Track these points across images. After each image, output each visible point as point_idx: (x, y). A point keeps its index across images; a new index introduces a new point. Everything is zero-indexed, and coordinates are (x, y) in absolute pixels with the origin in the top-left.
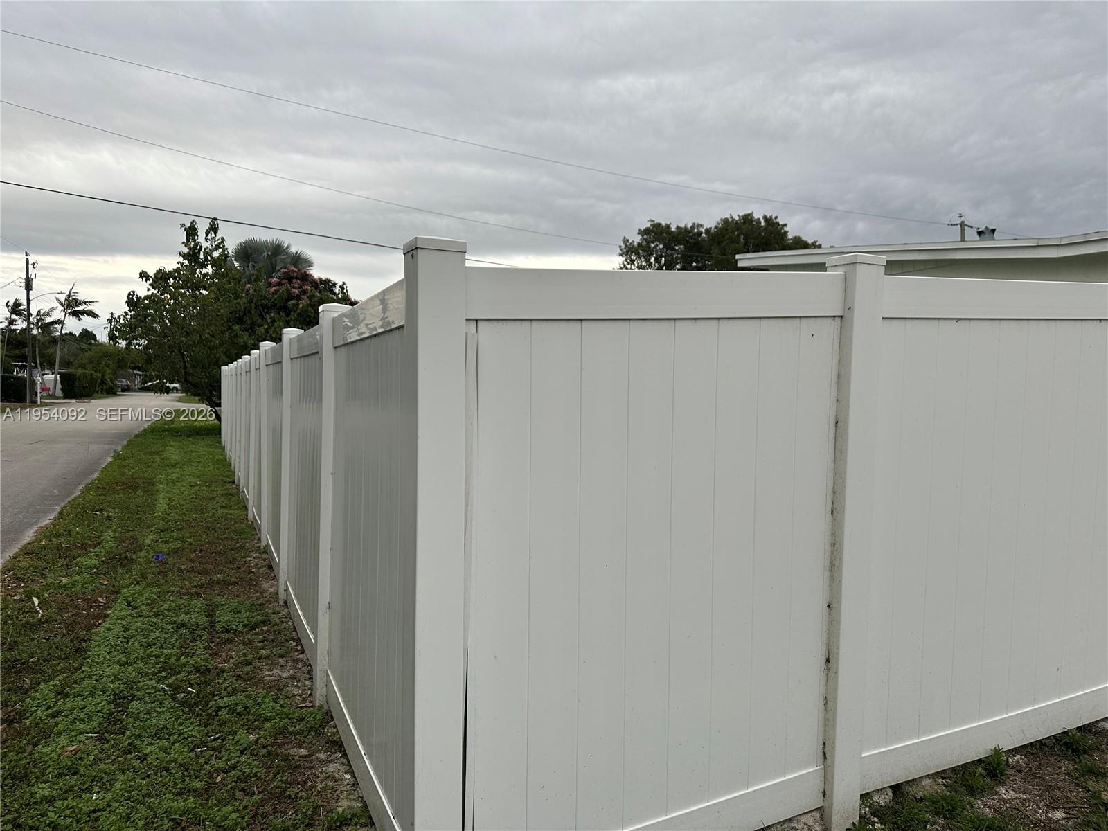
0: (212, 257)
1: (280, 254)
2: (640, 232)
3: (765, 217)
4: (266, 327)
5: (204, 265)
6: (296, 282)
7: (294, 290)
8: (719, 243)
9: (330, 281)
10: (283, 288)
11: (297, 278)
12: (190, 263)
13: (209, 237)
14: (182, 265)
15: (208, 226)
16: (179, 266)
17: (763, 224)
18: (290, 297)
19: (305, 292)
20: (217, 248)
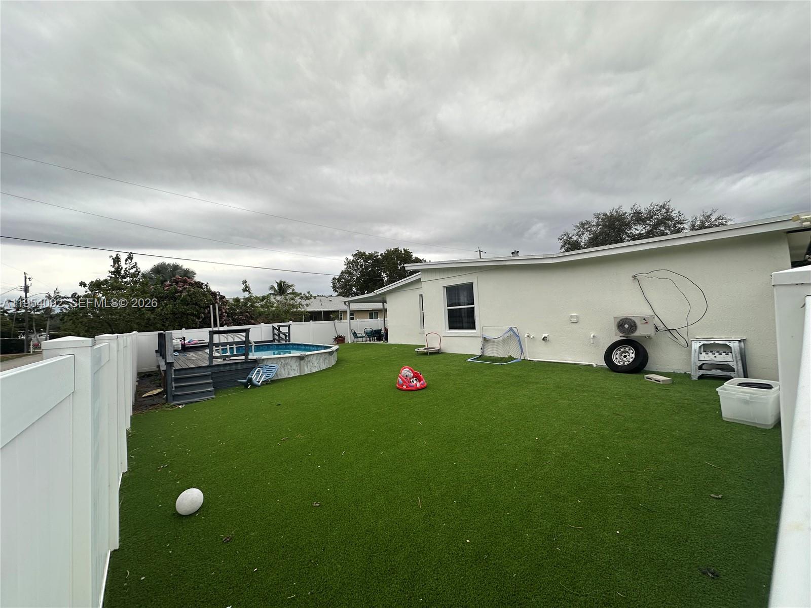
0: (129, 273)
1: (177, 269)
2: (353, 256)
3: (404, 249)
4: (161, 308)
5: (124, 277)
6: (180, 284)
7: (179, 288)
8: (387, 259)
9: (200, 282)
10: (172, 287)
11: (181, 282)
12: (116, 276)
13: (128, 262)
14: (111, 277)
15: (127, 257)
16: (109, 278)
17: (403, 252)
18: (177, 291)
19: (185, 289)
20: (132, 268)
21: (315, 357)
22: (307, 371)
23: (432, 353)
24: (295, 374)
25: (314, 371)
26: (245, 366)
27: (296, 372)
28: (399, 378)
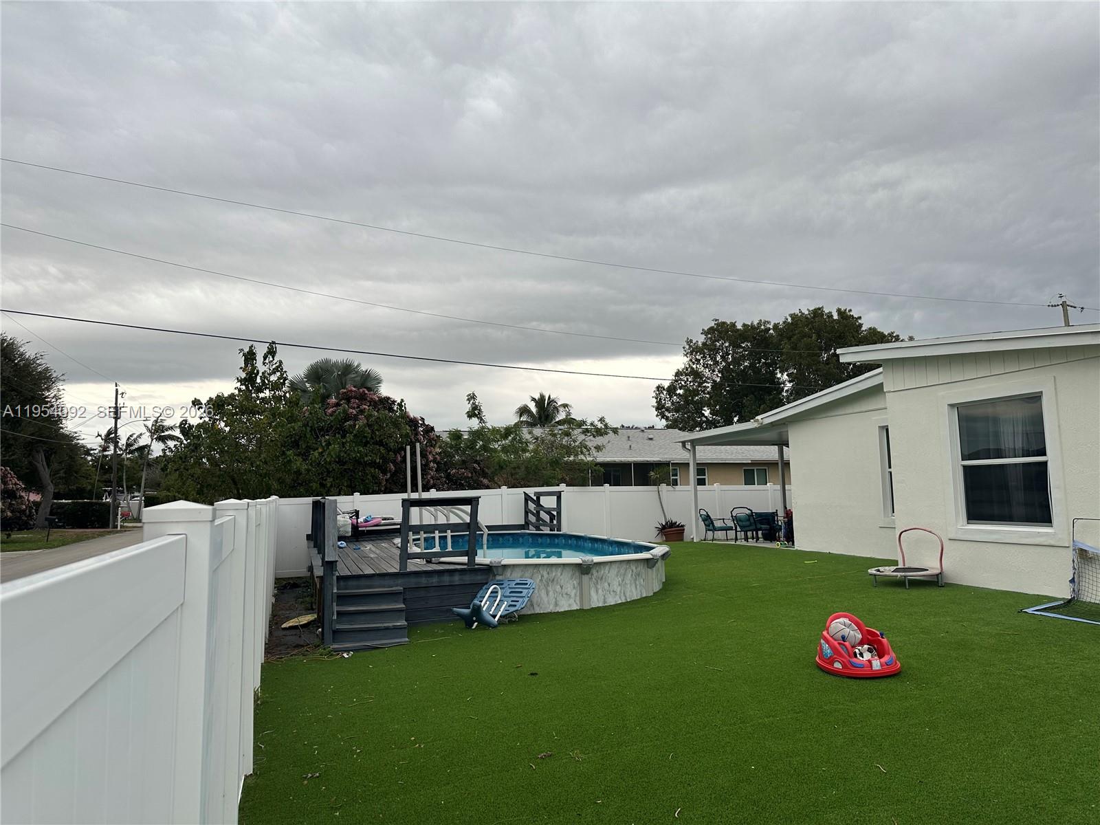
0: (269, 381)
1: (350, 373)
2: (705, 333)
3: (839, 311)
4: (320, 450)
5: (260, 390)
6: (354, 402)
7: (351, 410)
8: (789, 338)
9: (389, 398)
10: (340, 409)
11: (356, 398)
12: (247, 387)
13: (267, 361)
14: (240, 390)
15: (266, 350)
16: (236, 392)
17: (836, 317)
18: (347, 417)
19: (362, 412)
20: (274, 372)
21: (614, 570)
22: (596, 601)
23: (915, 584)
24: (570, 605)
25: (611, 601)
26: (468, 579)
27: (572, 601)
28: (822, 641)
